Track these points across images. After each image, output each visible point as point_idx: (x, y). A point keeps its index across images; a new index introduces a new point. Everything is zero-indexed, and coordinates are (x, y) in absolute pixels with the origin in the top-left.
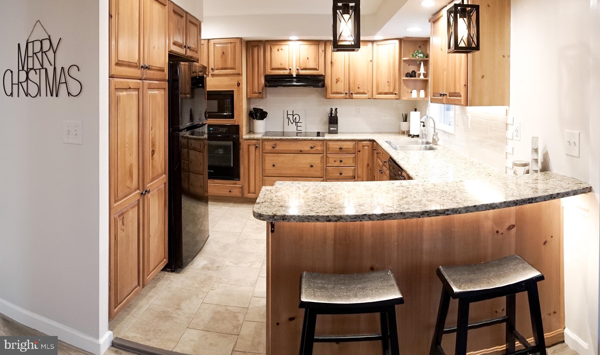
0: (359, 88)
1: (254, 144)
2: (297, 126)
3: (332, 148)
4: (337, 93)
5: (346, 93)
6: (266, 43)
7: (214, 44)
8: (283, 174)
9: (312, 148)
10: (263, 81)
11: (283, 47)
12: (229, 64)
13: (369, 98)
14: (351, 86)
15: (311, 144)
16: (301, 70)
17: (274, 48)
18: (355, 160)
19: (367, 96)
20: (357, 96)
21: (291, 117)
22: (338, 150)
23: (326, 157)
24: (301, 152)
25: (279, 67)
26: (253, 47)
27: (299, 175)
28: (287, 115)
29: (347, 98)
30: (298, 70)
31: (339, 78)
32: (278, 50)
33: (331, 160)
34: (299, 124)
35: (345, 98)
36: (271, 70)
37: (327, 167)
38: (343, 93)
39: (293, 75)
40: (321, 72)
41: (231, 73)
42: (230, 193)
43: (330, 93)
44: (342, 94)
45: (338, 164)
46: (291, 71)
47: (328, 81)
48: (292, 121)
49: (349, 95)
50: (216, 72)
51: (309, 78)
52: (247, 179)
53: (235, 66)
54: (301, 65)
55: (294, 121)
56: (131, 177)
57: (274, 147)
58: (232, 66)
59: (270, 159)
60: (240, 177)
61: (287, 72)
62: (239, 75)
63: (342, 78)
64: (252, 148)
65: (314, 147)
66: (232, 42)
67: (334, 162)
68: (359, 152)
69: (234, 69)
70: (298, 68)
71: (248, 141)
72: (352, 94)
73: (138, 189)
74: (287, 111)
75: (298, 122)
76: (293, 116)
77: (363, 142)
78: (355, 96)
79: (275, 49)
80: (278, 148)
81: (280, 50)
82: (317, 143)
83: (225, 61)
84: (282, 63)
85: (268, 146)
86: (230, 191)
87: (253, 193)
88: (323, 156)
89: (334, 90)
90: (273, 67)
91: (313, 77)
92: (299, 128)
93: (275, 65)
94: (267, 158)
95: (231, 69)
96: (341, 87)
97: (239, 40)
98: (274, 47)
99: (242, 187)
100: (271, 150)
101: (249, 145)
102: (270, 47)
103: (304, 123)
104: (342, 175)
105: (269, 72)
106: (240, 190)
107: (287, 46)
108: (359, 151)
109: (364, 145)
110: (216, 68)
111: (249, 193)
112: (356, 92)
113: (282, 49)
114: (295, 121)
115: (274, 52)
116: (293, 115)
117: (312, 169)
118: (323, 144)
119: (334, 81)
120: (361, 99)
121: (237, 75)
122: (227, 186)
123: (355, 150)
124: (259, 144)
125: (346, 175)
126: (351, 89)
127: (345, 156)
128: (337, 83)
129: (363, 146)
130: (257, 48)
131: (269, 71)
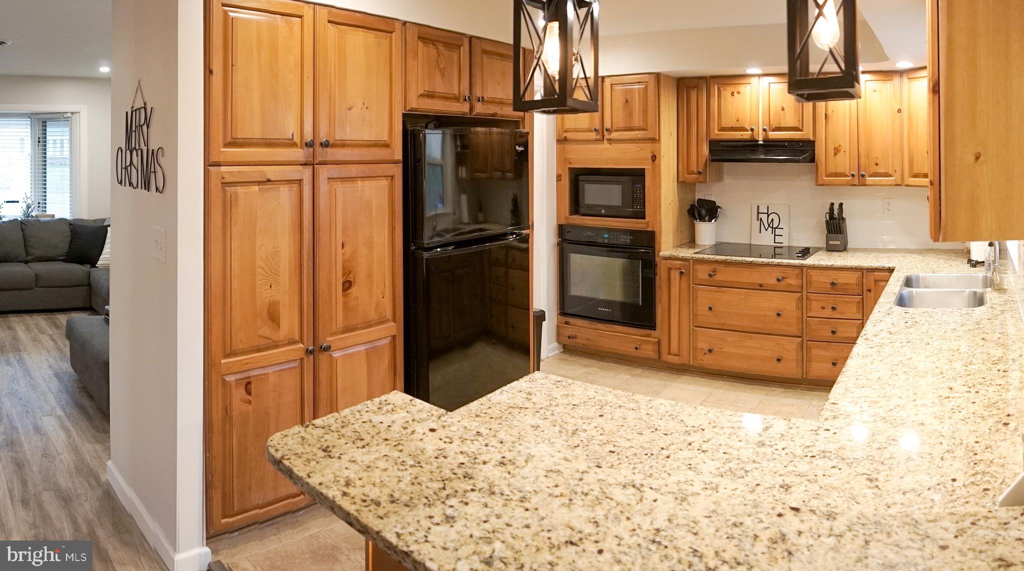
0: (877, 164)
1: (678, 267)
2: (775, 235)
3: (817, 282)
4: (837, 175)
5: (853, 175)
6: (712, 80)
7: (612, 85)
8: (729, 325)
9: (779, 280)
10: (705, 150)
11: (742, 89)
12: (637, 121)
13: (896, 185)
14: (863, 160)
15: (778, 273)
16: (773, 131)
17: (725, 89)
18: (861, 307)
19: (893, 180)
20: (874, 180)
21: (764, 217)
22: (829, 286)
23: (807, 299)
24: (761, 287)
25: (734, 124)
26: (689, 88)
27: (755, 330)
28: (758, 213)
29: (855, 185)
30: (764, 130)
31: (840, 146)
32: (733, 94)
33: (815, 305)
34: (778, 232)
35: (852, 185)
36: (719, 130)
37: (808, 317)
38: (848, 174)
39: (758, 141)
40: (806, 134)
41: (640, 136)
42: (635, 350)
43: (824, 176)
44: (846, 176)
45: (828, 313)
46: (755, 133)
47: (820, 151)
48: (767, 226)
49: (859, 179)
50: (615, 135)
51: (786, 146)
52: (666, 330)
53: (647, 126)
54: (772, 122)
55: (769, 226)
56: (273, 321)
57: (710, 276)
58: (641, 124)
59: (705, 296)
60: (655, 324)
61: (746, 135)
62: (655, 140)
63: (845, 146)
64: (675, 275)
65: (784, 278)
66: (641, 81)
67: (821, 310)
68: (868, 293)
69: (644, 130)
70: (765, 127)
71: (668, 261)
72: (863, 176)
73: (301, 341)
74: (758, 206)
75: (777, 228)
76: (768, 216)
77: (875, 273)
78: (869, 180)
79: (726, 92)
80: (719, 277)
81: (735, 94)
82: (789, 271)
83: (630, 115)
84: (739, 119)
85: (702, 273)
86: (636, 348)
87: (676, 355)
88: (802, 295)
89: (831, 169)
90: (723, 125)
91: (794, 143)
92: (778, 239)
93: (727, 122)
94: (700, 294)
95: (639, 130)
96: (843, 163)
97: (652, 77)
98: (727, 88)
99: (659, 343)
100: (707, 280)
101: (670, 269)
102: (719, 88)
103: (786, 229)
104: (838, 335)
105: (716, 134)
106: (656, 348)
107: (748, 87)
108: (869, 291)
109: (877, 279)
110: (615, 128)
111: (670, 354)
112: (871, 173)
113: (739, 93)
114: (771, 226)
115: (725, 97)
116: (767, 213)
117: (780, 319)
118: (800, 274)
119: (831, 151)
120: (882, 185)
121: (650, 141)
122: (633, 338)
123: (860, 289)
124: (686, 267)
125: (844, 335)
126: (862, 168)
127: (841, 298)
128: (837, 156)
129: (876, 281)
130: (696, 89)
131: (716, 132)
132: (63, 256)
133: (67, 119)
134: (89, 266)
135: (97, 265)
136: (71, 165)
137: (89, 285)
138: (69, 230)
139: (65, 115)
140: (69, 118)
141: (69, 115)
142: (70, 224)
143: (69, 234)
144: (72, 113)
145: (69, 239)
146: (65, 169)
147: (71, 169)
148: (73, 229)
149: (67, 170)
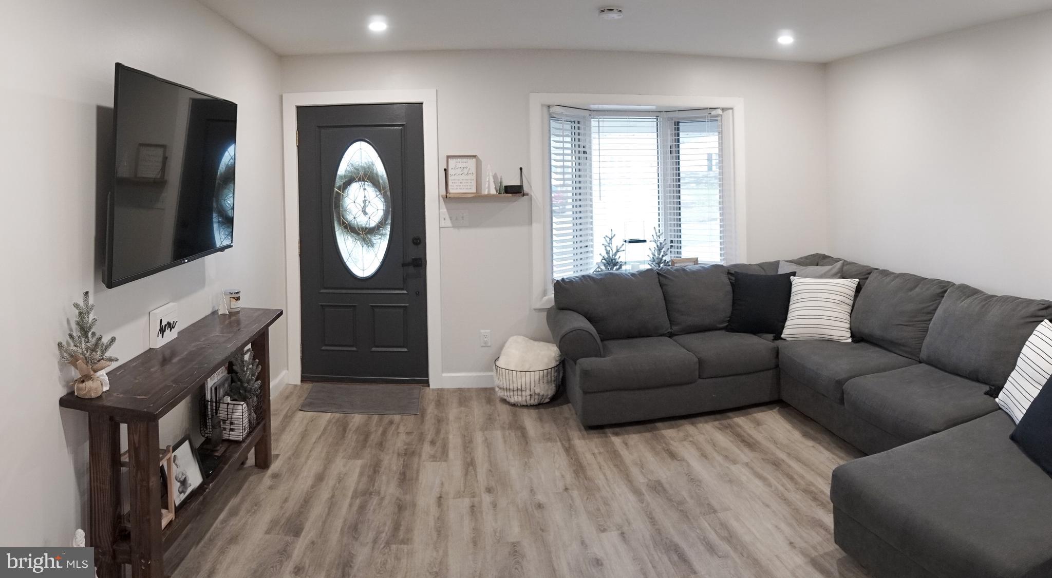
132: (723, 322)
133: (714, 119)
134: (771, 336)
135: (783, 336)
136: (721, 185)
137: (777, 366)
138: (727, 281)
139: (714, 113)
140: (717, 116)
141: (719, 112)
142: (729, 273)
143: (729, 288)
144: (723, 110)
145: (730, 296)
146: (712, 192)
147: (721, 191)
148: (736, 280)
149: (715, 194)
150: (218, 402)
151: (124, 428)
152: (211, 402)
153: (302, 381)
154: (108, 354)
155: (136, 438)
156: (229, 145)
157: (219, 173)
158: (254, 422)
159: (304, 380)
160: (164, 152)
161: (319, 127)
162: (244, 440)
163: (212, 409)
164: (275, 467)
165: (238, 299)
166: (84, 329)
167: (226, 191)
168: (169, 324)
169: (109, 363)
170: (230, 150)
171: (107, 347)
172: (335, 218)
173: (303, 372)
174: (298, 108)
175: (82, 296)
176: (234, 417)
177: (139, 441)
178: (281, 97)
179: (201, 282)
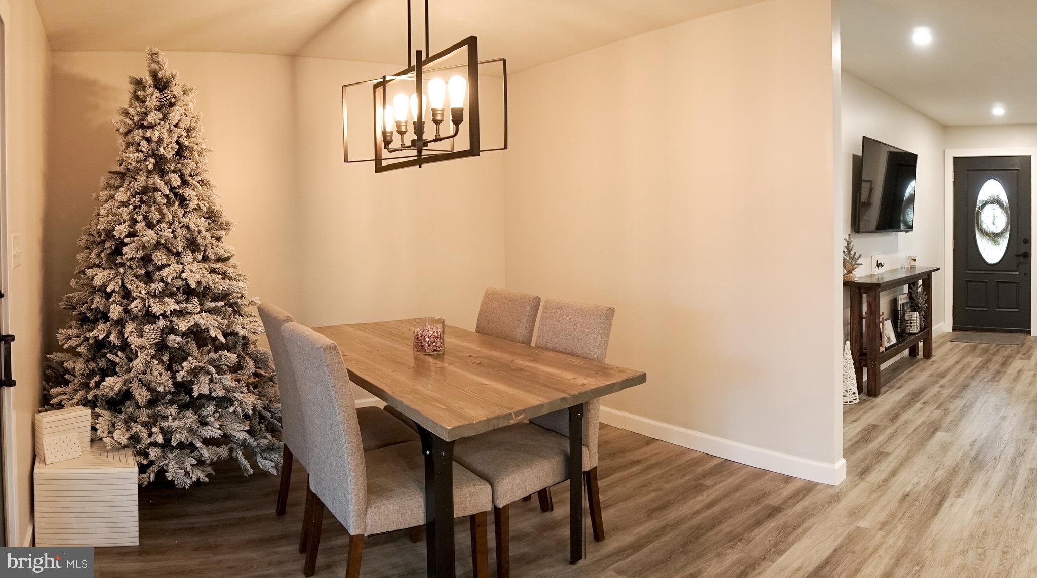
150: (904, 312)
151: (865, 296)
152: (901, 311)
153: (953, 330)
154: (858, 262)
155: (871, 299)
156: (911, 181)
157: (905, 199)
158: (923, 328)
159: (954, 329)
160: (871, 185)
161: (967, 170)
162: (916, 333)
163: (901, 315)
164: (933, 359)
165: (915, 260)
166: (849, 250)
167: (909, 210)
168: (881, 263)
169: (858, 266)
170: (912, 184)
171: (858, 258)
172: (976, 225)
173: (954, 323)
174: (955, 158)
175: (848, 236)
176: (913, 319)
177: (872, 302)
178: (944, 151)
179: (895, 249)
